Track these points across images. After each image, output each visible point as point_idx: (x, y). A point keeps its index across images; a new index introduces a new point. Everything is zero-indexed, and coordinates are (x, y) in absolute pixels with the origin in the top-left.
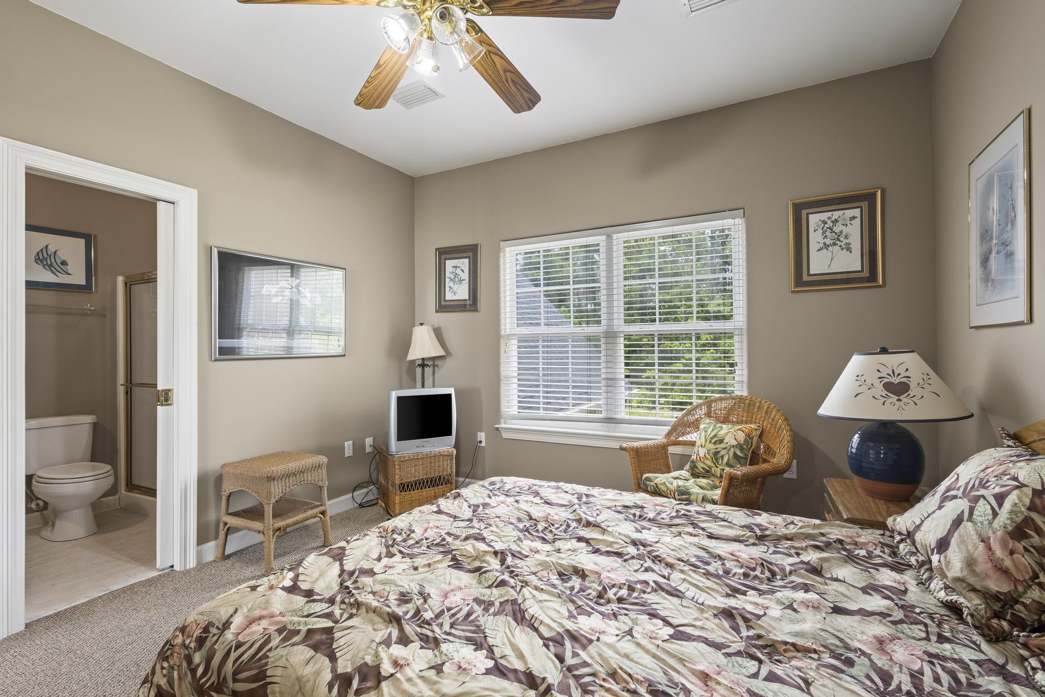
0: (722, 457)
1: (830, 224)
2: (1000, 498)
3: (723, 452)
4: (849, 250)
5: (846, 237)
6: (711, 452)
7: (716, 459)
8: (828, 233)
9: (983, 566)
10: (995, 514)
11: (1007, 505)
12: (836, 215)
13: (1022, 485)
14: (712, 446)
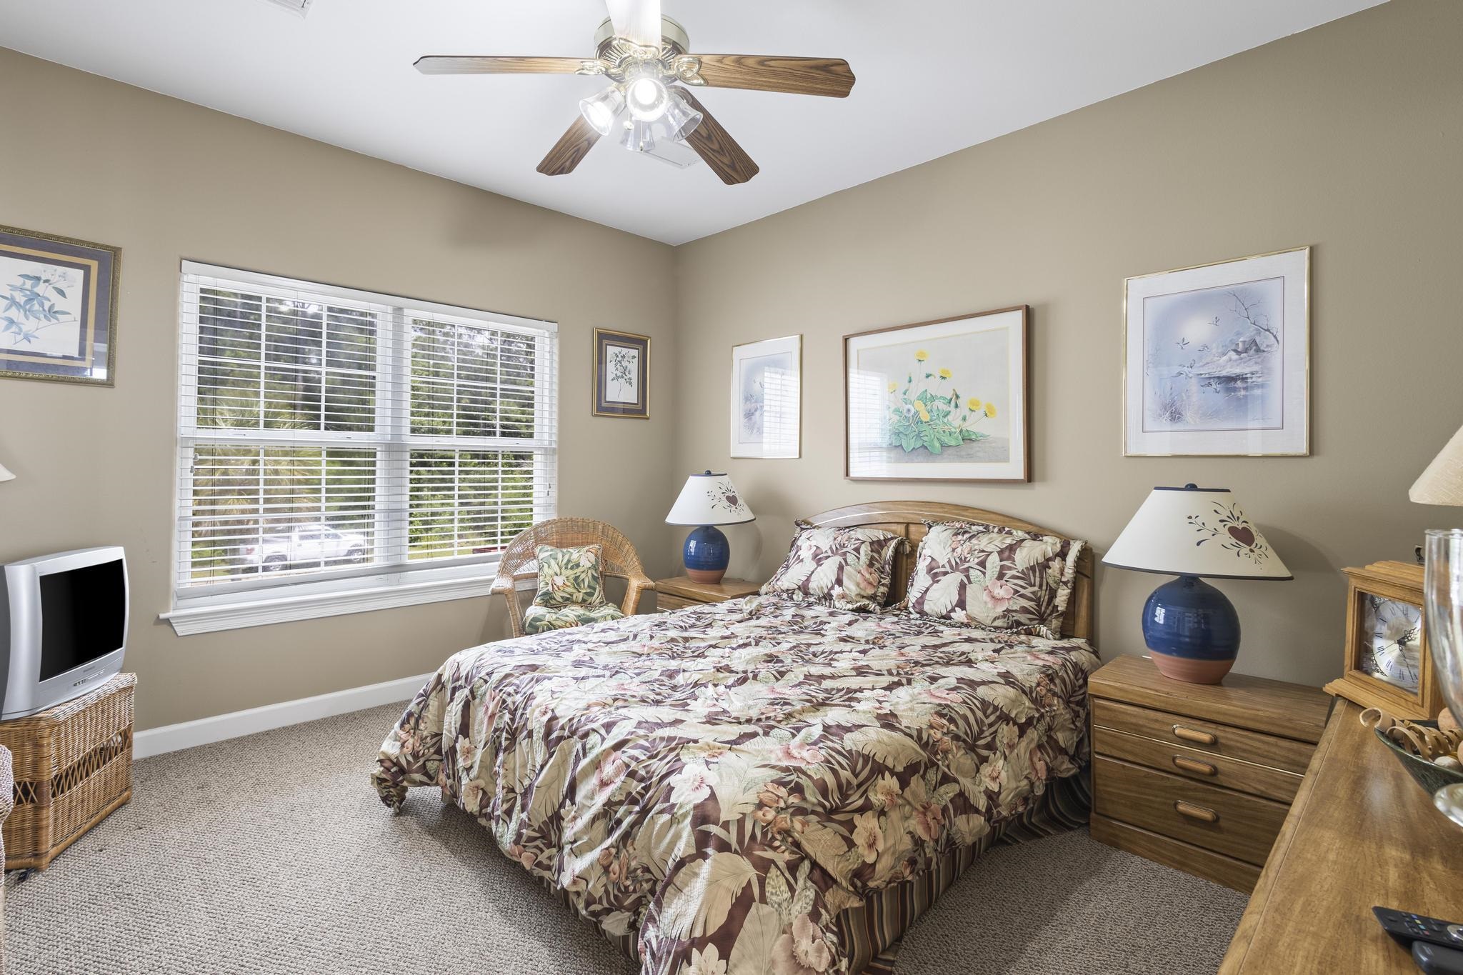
0: (583, 580)
1: (620, 358)
2: (857, 550)
3: (583, 576)
4: (630, 383)
5: (629, 373)
6: (570, 578)
7: (578, 584)
8: (618, 366)
9: (863, 585)
10: (858, 558)
11: (862, 551)
12: (625, 351)
13: (864, 542)
14: (569, 572)
